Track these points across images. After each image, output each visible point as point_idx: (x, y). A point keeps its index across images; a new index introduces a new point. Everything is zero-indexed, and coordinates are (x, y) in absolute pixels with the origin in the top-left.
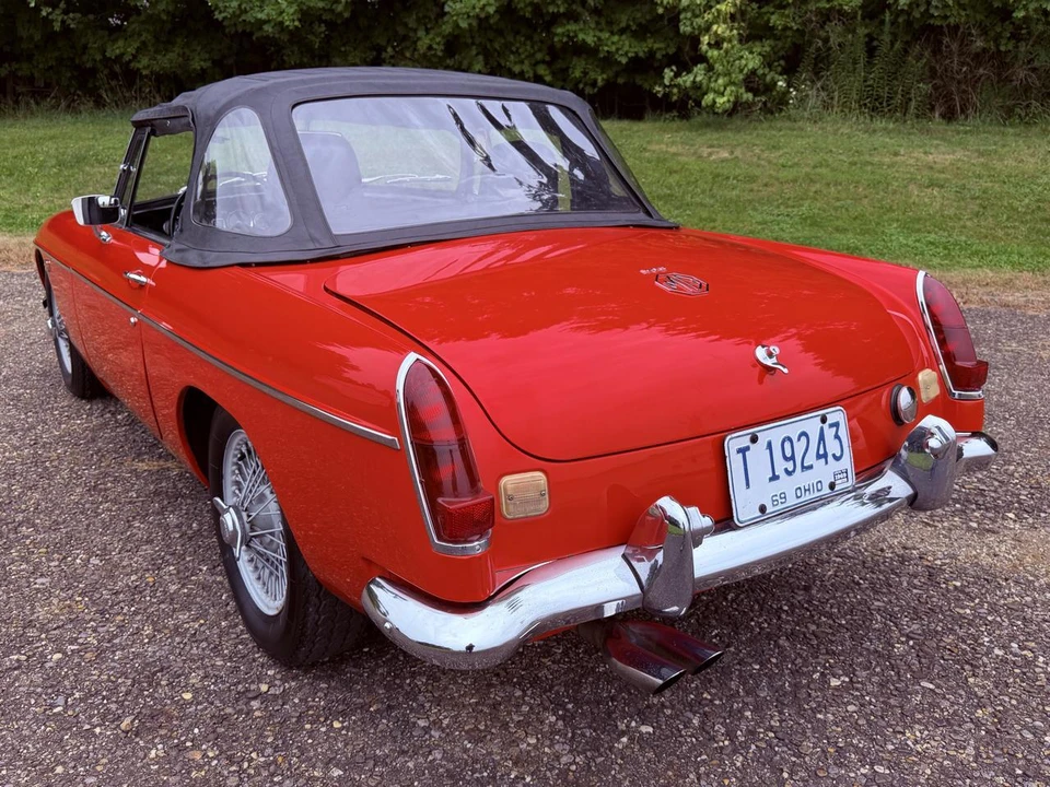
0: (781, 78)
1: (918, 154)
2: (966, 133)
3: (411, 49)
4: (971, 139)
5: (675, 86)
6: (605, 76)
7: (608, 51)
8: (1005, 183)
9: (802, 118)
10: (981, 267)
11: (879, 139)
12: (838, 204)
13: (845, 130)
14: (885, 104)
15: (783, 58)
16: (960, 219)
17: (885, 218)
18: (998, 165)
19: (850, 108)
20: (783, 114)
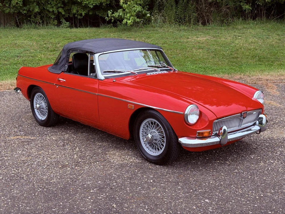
0: (148, 12)
1: (195, 38)
2: (209, 29)
3: (8, 3)
4: (211, 32)
5: (112, 17)
6: (85, 12)
7: (86, 4)
8: (221, 46)
9: (157, 26)
10: (214, 74)
11: (183, 33)
12: (171, 56)
13: (171, 30)
14: (183, 20)
15: (147, 5)
16: (208, 59)
17: (186, 60)
18: (219, 40)
19: (172, 22)
20: (150, 25)
